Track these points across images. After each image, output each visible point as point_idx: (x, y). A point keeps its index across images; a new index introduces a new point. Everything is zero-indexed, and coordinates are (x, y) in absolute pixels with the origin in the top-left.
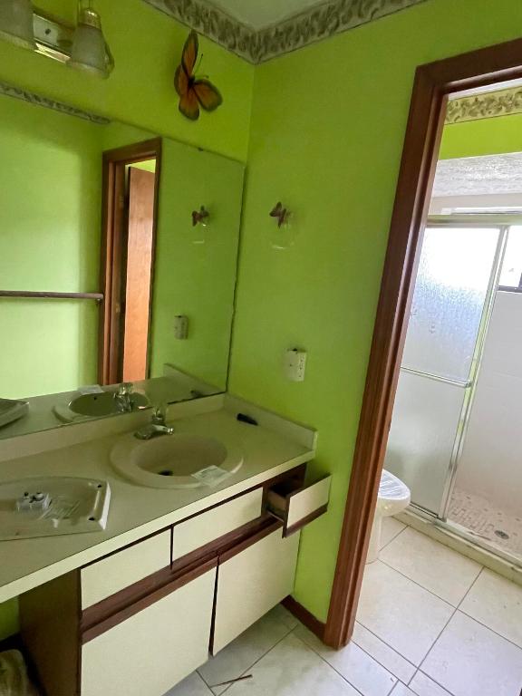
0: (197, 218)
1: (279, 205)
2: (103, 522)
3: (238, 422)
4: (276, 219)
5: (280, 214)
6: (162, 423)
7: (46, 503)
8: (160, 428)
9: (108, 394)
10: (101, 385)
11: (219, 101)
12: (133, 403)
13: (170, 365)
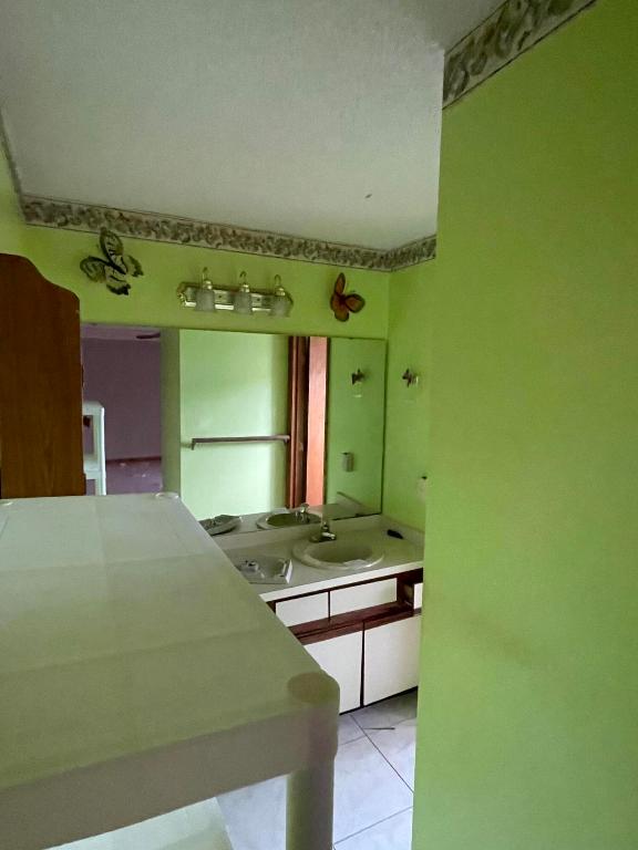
0: (356, 378)
1: (408, 371)
2: (288, 578)
3: (388, 537)
4: (406, 381)
5: (409, 378)
6: (328, 531)
7: (256, 567)
8: (327, 534)
9: (292, 515)
10: (288, 508)
11: (363, 303)
12: (309, 519)
13: (340, 493)
